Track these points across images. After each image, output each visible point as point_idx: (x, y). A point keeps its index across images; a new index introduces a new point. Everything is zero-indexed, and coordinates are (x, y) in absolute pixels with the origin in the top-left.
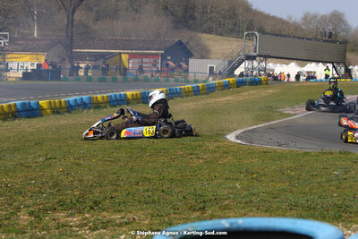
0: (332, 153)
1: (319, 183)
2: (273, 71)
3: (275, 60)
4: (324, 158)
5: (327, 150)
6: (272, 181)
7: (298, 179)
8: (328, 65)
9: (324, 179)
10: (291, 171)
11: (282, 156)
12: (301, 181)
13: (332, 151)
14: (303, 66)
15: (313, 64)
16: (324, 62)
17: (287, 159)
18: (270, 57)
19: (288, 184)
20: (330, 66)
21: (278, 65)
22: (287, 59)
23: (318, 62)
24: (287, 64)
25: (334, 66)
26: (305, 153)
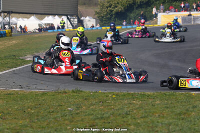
0: (65, 92)
1: (55, 118)
2: (16, 24)
3: (17, 14)
4: (60, 96)
5: (62, 89)
6: (15, 118)
7: (37, 116)
8: (63, 17)
9: (59, 115)
10: (31, 109)
11: (24, 97)
12: (40, 118)
13: (67, 90)
14: (42, 19)
15: (51, 17)
16: (60, 15)
17: (27, 99)
18: (12, 12)
19: (28, 120)
20: (65, 18)
21: (20, 19)
22: (27, 13)
23: (54, 15)
24: (28, 18)
25: (68, 18)
26: (44, 94)
